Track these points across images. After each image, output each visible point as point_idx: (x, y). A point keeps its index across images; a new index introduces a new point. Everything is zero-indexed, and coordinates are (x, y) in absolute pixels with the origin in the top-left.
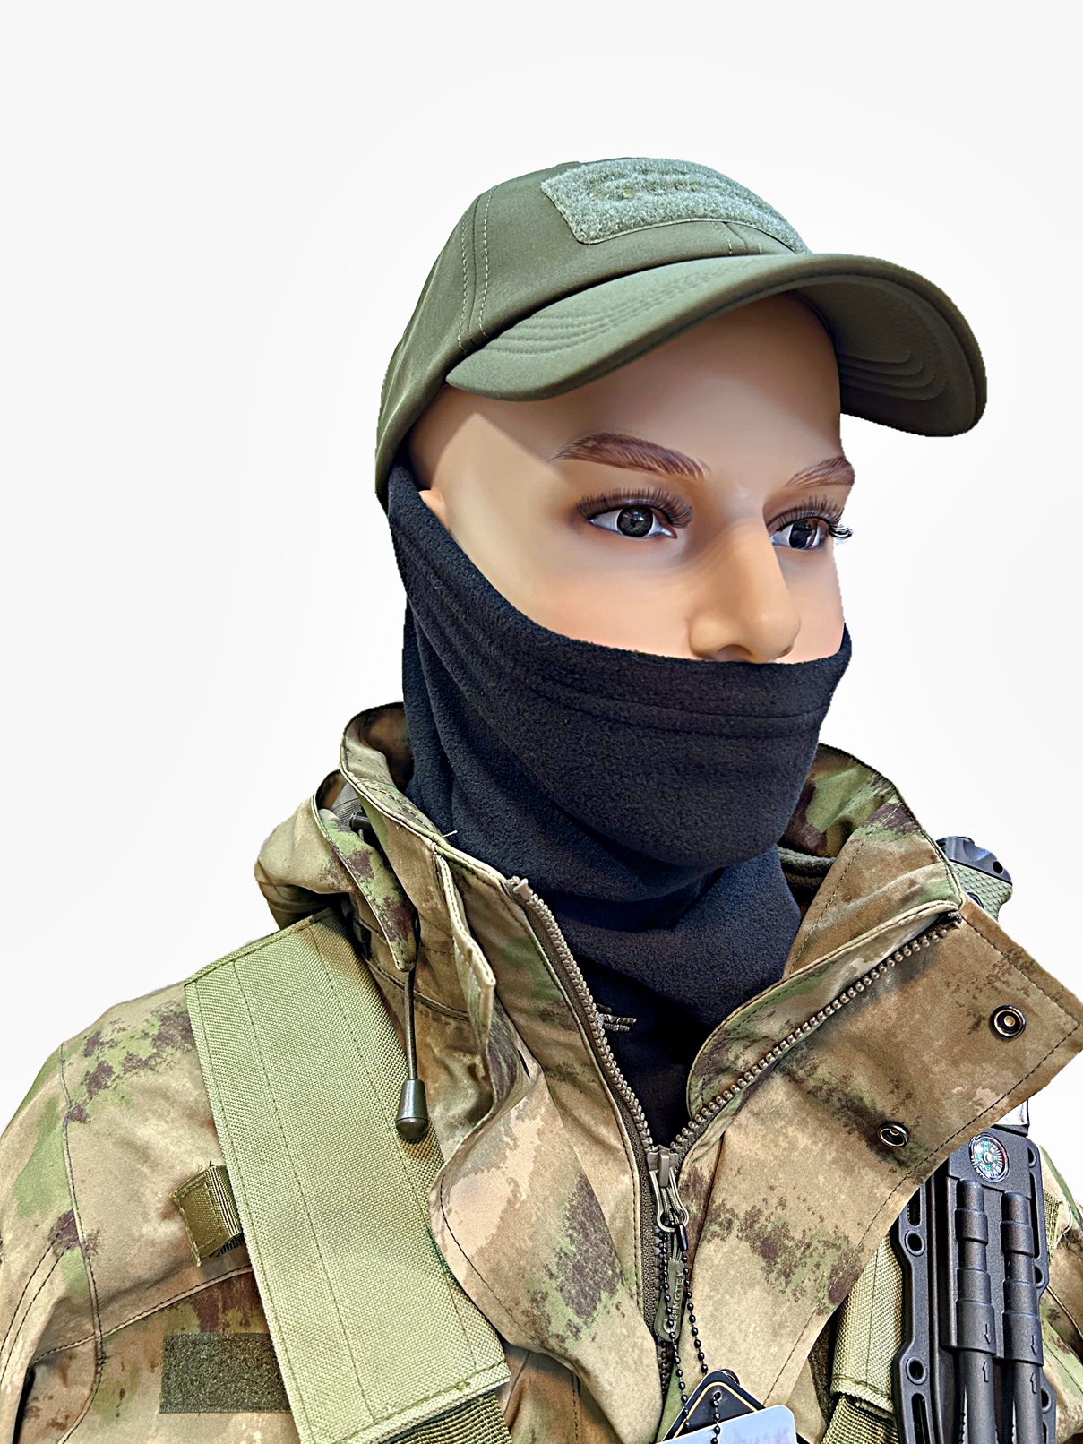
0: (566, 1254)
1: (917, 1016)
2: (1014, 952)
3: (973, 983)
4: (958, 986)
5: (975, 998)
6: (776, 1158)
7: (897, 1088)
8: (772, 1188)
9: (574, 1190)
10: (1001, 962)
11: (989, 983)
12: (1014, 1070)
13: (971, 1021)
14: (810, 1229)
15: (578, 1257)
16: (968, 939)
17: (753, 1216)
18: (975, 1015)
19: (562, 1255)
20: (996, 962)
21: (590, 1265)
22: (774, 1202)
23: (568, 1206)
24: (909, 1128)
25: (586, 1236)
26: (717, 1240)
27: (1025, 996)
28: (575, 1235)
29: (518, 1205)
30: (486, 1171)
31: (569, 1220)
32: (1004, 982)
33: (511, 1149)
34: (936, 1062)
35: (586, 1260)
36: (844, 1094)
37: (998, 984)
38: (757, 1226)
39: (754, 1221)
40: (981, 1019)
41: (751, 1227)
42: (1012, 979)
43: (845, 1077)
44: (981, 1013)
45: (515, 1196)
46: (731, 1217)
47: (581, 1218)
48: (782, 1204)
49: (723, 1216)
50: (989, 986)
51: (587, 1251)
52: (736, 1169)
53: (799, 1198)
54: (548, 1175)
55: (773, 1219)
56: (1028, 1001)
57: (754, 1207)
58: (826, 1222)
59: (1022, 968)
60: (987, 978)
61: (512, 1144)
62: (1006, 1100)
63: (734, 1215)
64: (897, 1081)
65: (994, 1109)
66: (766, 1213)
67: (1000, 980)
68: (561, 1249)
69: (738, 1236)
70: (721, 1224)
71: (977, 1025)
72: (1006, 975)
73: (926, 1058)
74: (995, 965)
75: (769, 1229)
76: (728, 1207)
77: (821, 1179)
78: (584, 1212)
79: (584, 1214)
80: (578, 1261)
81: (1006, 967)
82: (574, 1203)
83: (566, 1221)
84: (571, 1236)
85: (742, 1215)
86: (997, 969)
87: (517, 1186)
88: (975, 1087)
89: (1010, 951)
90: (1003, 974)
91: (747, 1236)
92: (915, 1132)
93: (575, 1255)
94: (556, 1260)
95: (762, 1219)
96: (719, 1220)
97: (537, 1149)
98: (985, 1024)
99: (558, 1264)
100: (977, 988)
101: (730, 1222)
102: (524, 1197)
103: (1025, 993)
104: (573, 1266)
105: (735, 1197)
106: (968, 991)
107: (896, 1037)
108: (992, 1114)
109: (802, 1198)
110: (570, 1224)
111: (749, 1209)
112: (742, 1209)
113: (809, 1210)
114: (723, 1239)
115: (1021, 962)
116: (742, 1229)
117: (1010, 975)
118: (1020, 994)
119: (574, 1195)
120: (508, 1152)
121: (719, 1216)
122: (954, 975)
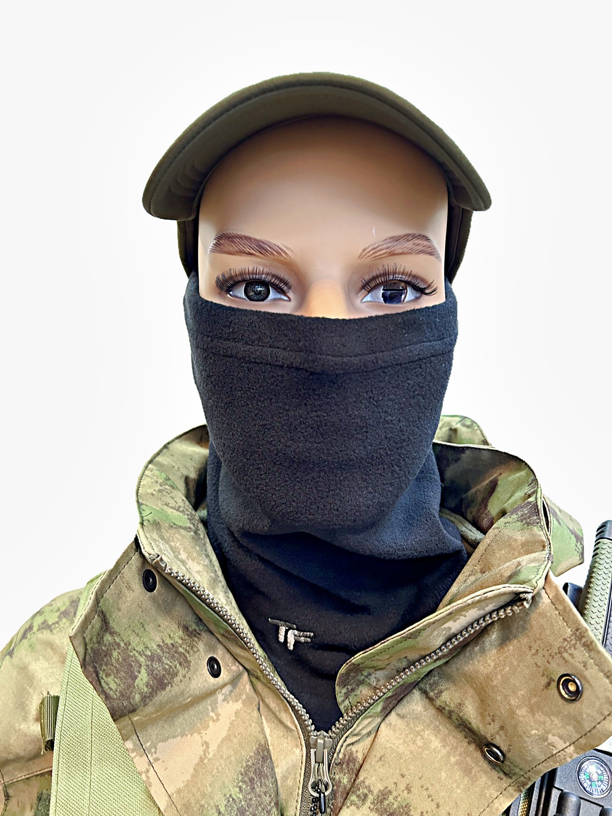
0: (233, 799)
1: (507, 668)
2: (579, 631)
3: (548, 650)
4: (537, 650)
5: (548, 662)
6: (411, 752)
7: (493, 721)
8: (403, 776)
9: (252, 754)
10: (570, 638)
11: (559, 653)
12: (574, 727)
13: (544, 681)
14: (427, 812)
15: (243, 803)
16: (548, 614)
17: (384, 795)
18: (547, 677)
19: (231, 800)
20: (566, 637)
21: (251, 810)
22: (402, 786)
23: (245, 765)
24: (504, 752)
25: (253, 789)
26: (353, 807)
27: (584, 669)
28: (244, 786)
29: (206, 761)
30: (189, 736)
31: (242, 774)
32: (570, 654)
33: (214, 721)
34: (519, 707)
35: (249, 806)
36: (459, 716)
37: (565, 655)
38: (386, 802)
39: (384, 798)
40: (552, 680)
41: (382, 802)
42: (576, 653)
43: (460, 704)
44: (552, 676)
45: (205, 754)
46: (367, 792)
47: (252, 775)
48: (408, 789)
49: (361, 790)
50: (559, 655)
51: (251, 799)
52: (379, 756)
53: (422, 787)
54: (235, 741)
55: (399, 799)
56: (586, 673)
57: (386, 787)
58: (441, 808)
59: (585, 645)
60: (558, 648)
61: (215, 718)
62: (572, 748)
63: (370, 791)
64: (493, 716)
65: (565, 752)
66: (395, 794)
67: (567, 652)
68: (231, 796)
69: (369, 808)
70: (358, 796)
71: (549, 684)
72: (573, 649)
73: (513, 702)
74: (565, 640)
75: (395, 806)
76: (367, 783)
77: (444, 775)
78: (255, 770)
79: (255, 772)
80: (242, 805)
81: (573, 642)
82: (250, 763)
83: (240, 775)
84: (240, 788)
85: (376, 792)
86: (566, 643)
87: (208, 747)
88: (547, 732)
89: (577, 630)
90: (570, 648)
91: (377, 809)
92: (508, 755)
93: (241, 801)
94: (225, 803)
95: (391, 798)
96: (358, 793)
97: (232, 723)
98: (554, 684)
99: (226, 806)
100: (550, 655)
101: (366, 796)
102: (211, 756)
103: (584, 666)
104: (237, 809)
105: (374, 778)
106: (544, 656)
107: (492, 681)
108: (564, 755)
109: (425, 787)
110: (243, 778)
111: (382, 788)
112: (377, 788)
113: (429, 797)
114: (358, 808)
115: (584, 640)
116: (374, 803)
117: (575, 649)
118: (581, 666)
119: (251, 757)
120: (211, 723)
121: (359, 790)
122: (535, 642)
